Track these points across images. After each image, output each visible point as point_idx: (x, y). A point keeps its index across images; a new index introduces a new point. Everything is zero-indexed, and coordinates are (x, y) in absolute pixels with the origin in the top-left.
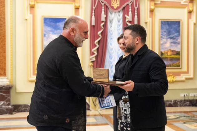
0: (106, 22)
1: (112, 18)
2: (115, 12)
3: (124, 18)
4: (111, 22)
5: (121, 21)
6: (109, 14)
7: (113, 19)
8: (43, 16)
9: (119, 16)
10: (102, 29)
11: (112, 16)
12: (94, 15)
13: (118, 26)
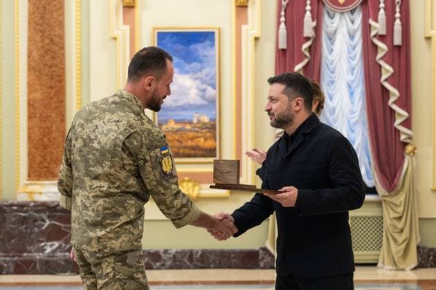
0: (317, 40)
1: (334, 29)
2: (342, 13)
3: (366, 28)
4: (331, 39)
5: (358, 36)
6: (326, 19)
7: (336, 31)
8: (154, 29)
9: (353, 22)
10: (306, 56)
11: (333, 23)
12: (285, 23)
13: (351, 51)
